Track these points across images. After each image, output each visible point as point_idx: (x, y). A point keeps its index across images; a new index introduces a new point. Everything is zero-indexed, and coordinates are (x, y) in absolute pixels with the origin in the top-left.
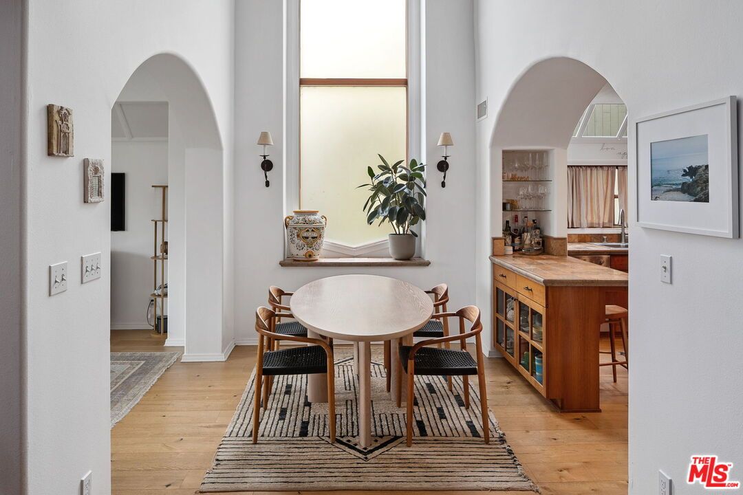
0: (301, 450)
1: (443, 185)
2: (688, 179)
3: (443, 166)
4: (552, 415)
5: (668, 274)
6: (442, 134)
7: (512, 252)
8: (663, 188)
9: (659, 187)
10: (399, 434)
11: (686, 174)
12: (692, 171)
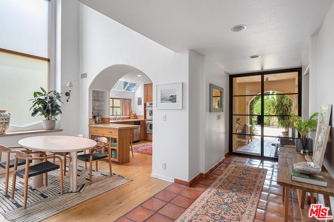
0: (51, 201)
1: (67, 101)
2: (171, 98)
3: (67, 94)
4: (120, 166)
5: (165, 119)
6: (69, 82)
7: (94, 123)
8: (164, 100)
9: (163, 99)
10: (83, 184)
11: (170, 97)
12: (172, 96)
